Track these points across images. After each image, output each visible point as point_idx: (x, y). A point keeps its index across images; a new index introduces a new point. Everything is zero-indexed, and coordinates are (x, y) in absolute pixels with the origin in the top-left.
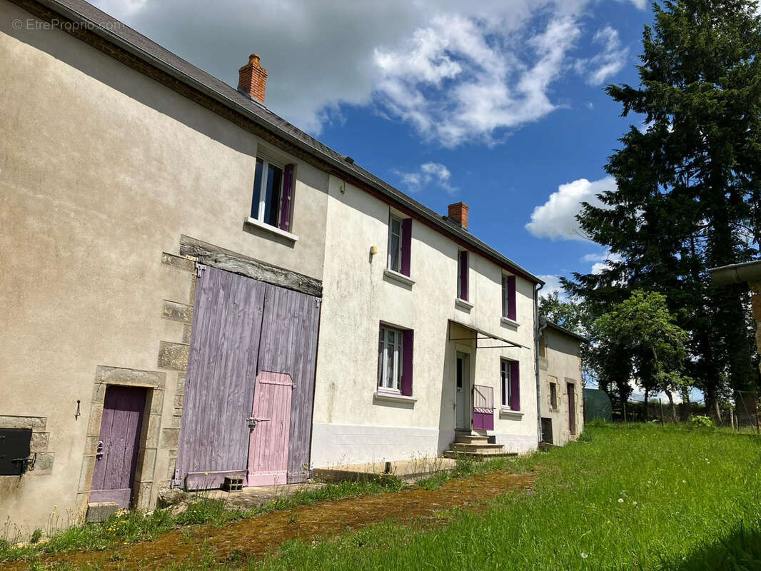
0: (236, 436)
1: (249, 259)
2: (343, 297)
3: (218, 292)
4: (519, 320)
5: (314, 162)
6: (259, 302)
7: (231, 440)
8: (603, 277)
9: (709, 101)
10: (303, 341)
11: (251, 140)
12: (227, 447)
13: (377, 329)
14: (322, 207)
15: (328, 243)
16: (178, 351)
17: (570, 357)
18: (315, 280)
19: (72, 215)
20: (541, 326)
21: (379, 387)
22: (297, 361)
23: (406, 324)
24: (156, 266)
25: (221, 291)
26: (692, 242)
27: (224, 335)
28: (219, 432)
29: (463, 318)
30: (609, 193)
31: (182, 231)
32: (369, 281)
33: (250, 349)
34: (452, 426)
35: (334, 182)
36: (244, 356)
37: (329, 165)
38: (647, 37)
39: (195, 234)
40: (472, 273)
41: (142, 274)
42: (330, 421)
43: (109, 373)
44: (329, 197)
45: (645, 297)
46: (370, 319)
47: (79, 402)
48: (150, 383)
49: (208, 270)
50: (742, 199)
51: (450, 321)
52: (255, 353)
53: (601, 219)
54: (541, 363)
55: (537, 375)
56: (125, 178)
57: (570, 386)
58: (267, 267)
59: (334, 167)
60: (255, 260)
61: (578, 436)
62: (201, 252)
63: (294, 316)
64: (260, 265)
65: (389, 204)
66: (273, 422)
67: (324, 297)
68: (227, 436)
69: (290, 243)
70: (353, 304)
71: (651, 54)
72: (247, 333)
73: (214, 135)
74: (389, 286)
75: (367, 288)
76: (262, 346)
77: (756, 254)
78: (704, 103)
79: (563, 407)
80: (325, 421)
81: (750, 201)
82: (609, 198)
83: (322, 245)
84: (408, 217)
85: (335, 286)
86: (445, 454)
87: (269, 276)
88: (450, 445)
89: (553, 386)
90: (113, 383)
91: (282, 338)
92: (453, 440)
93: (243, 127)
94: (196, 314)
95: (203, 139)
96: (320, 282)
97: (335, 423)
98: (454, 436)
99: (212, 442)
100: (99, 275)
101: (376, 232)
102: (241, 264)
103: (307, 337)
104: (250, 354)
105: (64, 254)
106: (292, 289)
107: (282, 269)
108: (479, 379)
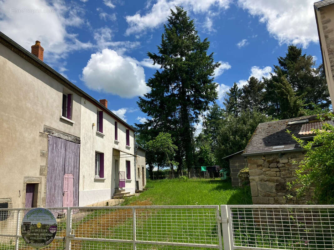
0: (59, 198)
1: (61, 132)
2: (86, 143)
3: (54, 145)
4: (130, 146)
5: (78, 93)
6: (64, 148)
7: (58, 200)
8: (145, 125)
9: (183, 66)
10: (75, 161)
11: (61, 86)
12: (57, 203)
13: (94, 154)
14: (80, 110)
15: (82, 123)
16: (45, 169)
17: (143, 157)
18: (78, 137)
19: (15, 120)
20: (136, 147)
21: (96, 176)
22: (74, 169)
23: (102, 151)
24: (38, 138)
25: (55, 145)
26: (175, 114)
27: (55, 161)
28: (55, 197)
29: (117, 147)
30: (148, 94)
31: (44, 124)
32: (92, 136)
33: (62, 166)
34: (114, 187)
35: (83, 100)
36: (61, 168)
37: (82, 94)
38: (163, 38)
39: (47, 124)
40: (118, 130)
41: (34, 141)
42: (83, 190)
43: (27, 179)
44: (82, 105)
45: (164, 134)
46: (93, 151)
47: (20, 191)
48: (38, 182)
49: (51, 137)
50: (190, 99)
51: (113, 149)
52: (64, 167)
53: (146, 103)
54: (136, 161)
55: (135, 165)
56: (29, 105)
57: (143, 168)
58: (65, 134)
59: (83, 94)
60: (63, 132)
61: (145, 186)
62: (49, 131)
63: (73, 152)
64: (64, 134)
65: (97, 107)
66: (69, 192)
67: (81, 144)
68: (57, 199)
69: (71, 124)
70: (88, 145)
71: (164, 44)
72: (61, 159)
73: (51, 86)
74: (97, 137)
75: (92, 138)
76: (65, 164)
77: (194, 118)
78: (181, 66)
79: (141, 176)
80: (82, 190)
81: (193, 100)
82: (148, 96)
83: (80, 124)
84: (102, 110)
85: (84, 139)
86: (112, 198)
87: (66, 138)
88: (114, 194)
89: (139, 169)
90: (28, 183)
91: (70, 160)
92: (114, 192)
93: (59, 82)
94: (48, 154)
95: (48, 87)
96: (80, 138)
97: (85, 190)
98: (114, 191)
99: (53, 201)
100: (23, 143)
101: (94, 117)
102: (59, 134)
103: (77, 160)
104: (62, 167)
105: (14, 136)
106: (72, 142)
107: (70, 134)
108: (120, 170)
